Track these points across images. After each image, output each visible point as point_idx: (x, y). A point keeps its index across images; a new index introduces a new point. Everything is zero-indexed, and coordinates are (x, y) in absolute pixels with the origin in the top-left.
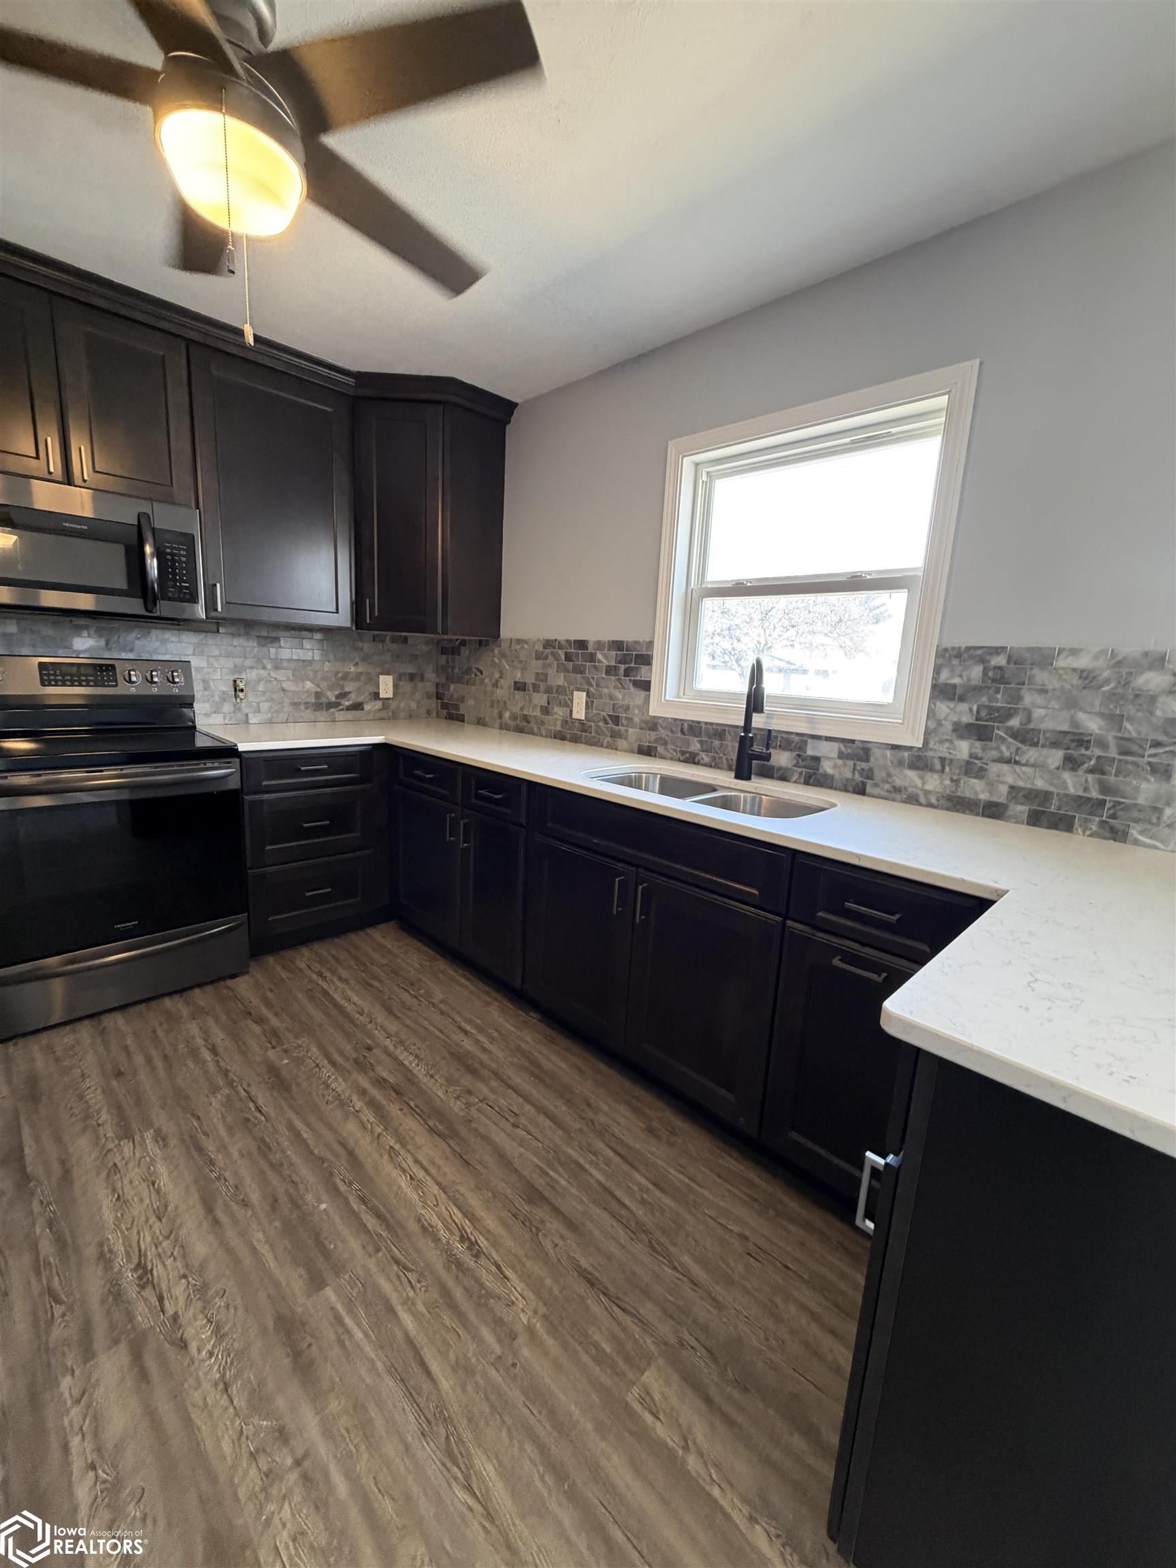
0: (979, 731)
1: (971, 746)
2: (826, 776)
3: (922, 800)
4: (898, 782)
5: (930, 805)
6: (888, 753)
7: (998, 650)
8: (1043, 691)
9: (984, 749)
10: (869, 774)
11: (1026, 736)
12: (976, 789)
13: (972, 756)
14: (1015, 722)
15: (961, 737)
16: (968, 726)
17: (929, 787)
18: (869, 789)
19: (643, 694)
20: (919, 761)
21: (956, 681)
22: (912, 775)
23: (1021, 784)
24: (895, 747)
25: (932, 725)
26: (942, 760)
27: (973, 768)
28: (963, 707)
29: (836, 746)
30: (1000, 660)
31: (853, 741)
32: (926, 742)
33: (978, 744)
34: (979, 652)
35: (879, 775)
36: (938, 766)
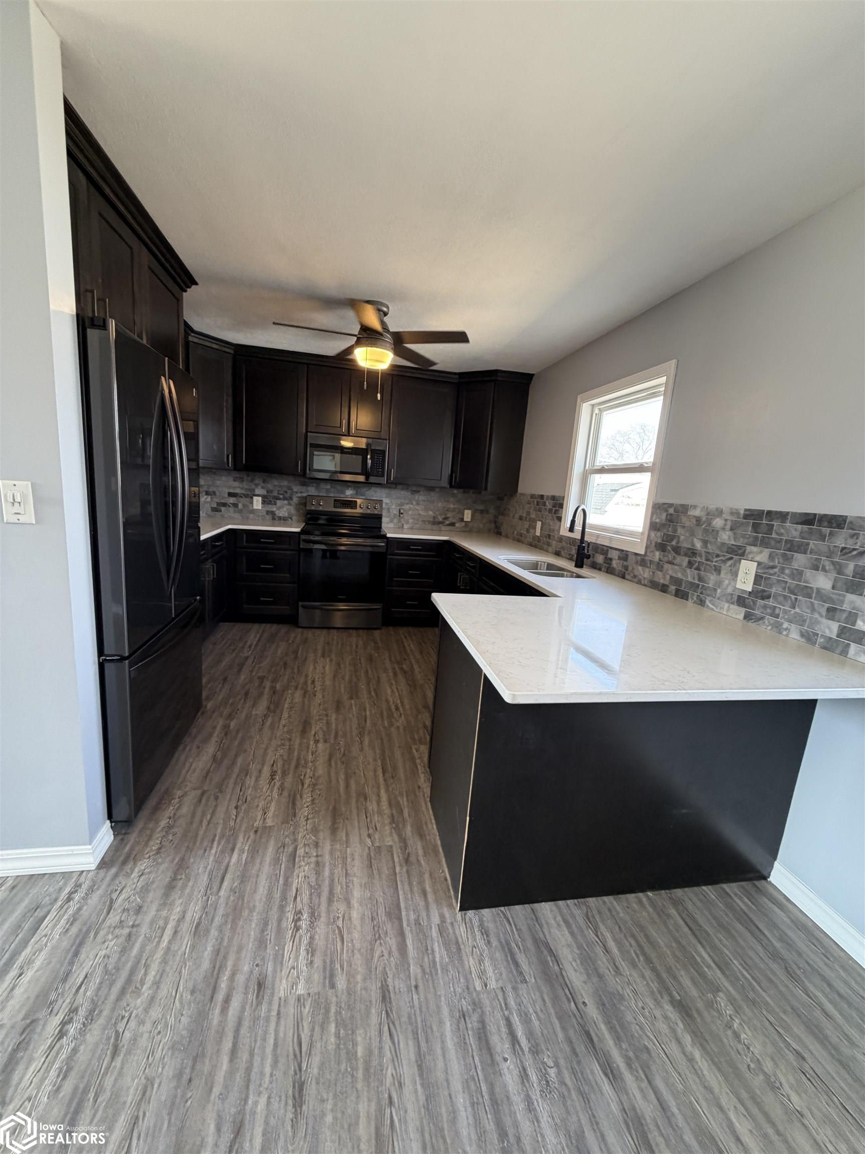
0: (661, 547)
1: (660, 555)
2: (614, 569)
3: (643, 583)
4: (636, 573)
5: (645, 585)
6: (634, 557)
7: (671, 505)
8: (684, 527)
9: (664, 556)
10: (626, 568)
11: (677, 550)
12: (661, 578)
13: (660, 560)
14: (674, 543)
15: (657, 550)
16: (660, 543)
17: (645, 576)
18: (627, 576)
19: (559, 523)
20: (642, 561)
21: (658, 520)
22: (640, 568)
23: (674, 575)
24: (636, 554)
25: (649, 543)
26: (650, 561)
27: (659, 567)
28: (659, 534)
29: (617, 552)
30: (671, 511)
31: (623, 551)
32: (646, 552)
33: (662, 553)
34: (666, 506)
35: (630, 568)
36: (649, 565)
